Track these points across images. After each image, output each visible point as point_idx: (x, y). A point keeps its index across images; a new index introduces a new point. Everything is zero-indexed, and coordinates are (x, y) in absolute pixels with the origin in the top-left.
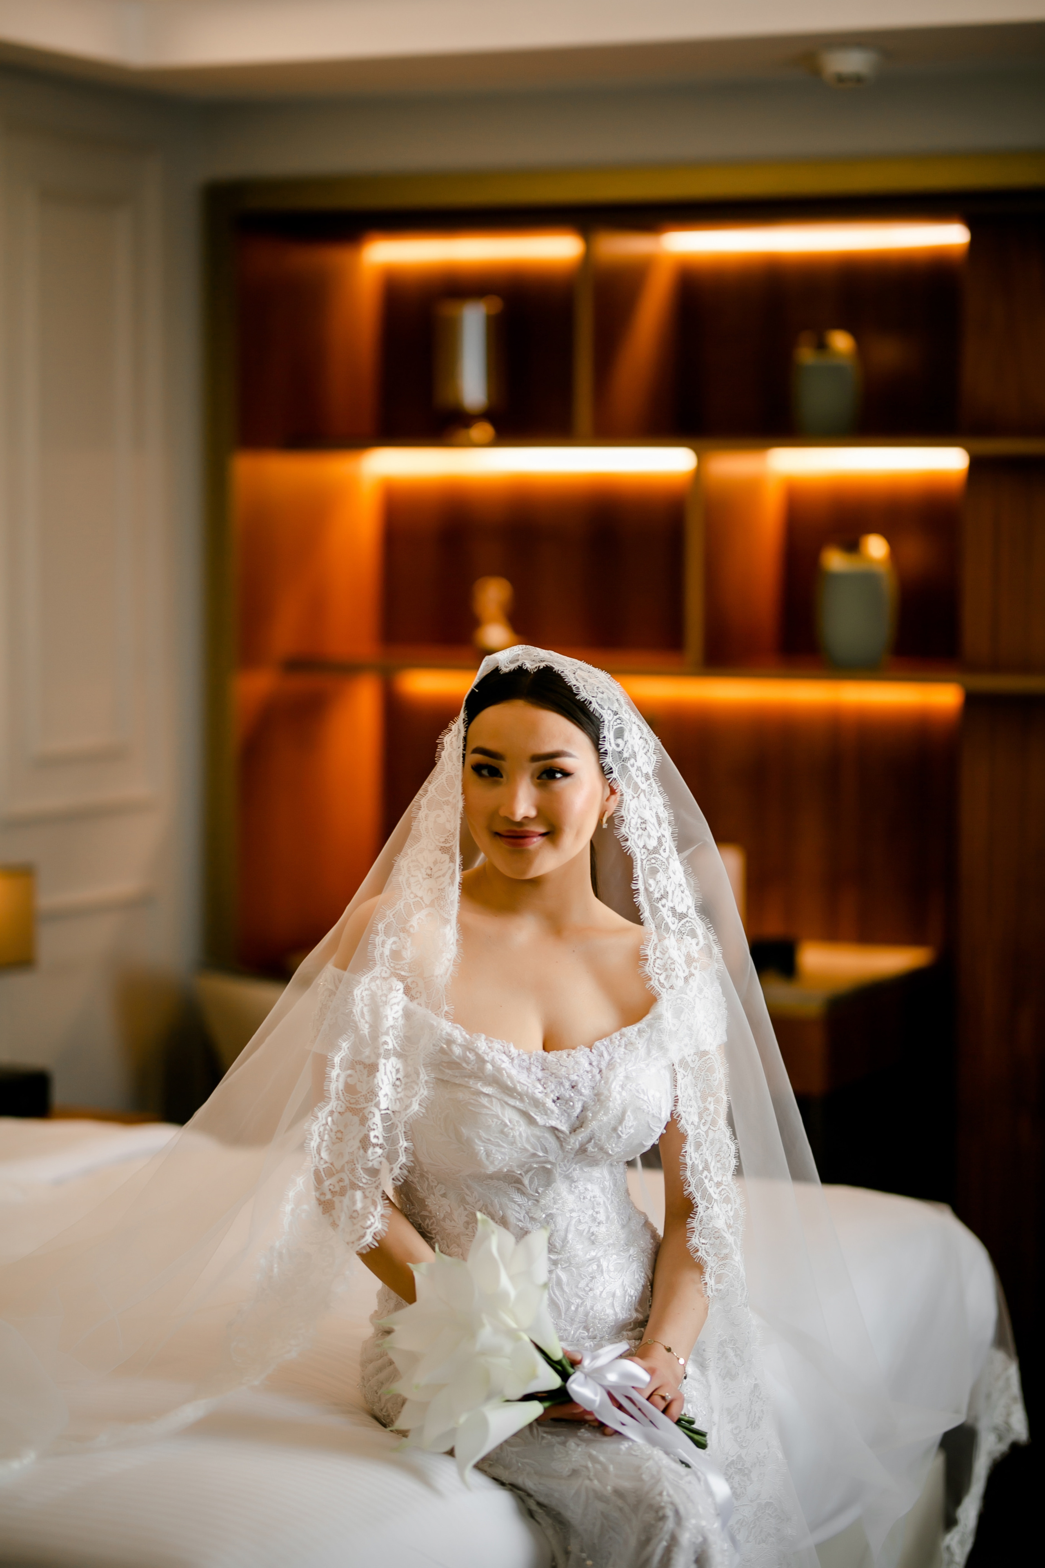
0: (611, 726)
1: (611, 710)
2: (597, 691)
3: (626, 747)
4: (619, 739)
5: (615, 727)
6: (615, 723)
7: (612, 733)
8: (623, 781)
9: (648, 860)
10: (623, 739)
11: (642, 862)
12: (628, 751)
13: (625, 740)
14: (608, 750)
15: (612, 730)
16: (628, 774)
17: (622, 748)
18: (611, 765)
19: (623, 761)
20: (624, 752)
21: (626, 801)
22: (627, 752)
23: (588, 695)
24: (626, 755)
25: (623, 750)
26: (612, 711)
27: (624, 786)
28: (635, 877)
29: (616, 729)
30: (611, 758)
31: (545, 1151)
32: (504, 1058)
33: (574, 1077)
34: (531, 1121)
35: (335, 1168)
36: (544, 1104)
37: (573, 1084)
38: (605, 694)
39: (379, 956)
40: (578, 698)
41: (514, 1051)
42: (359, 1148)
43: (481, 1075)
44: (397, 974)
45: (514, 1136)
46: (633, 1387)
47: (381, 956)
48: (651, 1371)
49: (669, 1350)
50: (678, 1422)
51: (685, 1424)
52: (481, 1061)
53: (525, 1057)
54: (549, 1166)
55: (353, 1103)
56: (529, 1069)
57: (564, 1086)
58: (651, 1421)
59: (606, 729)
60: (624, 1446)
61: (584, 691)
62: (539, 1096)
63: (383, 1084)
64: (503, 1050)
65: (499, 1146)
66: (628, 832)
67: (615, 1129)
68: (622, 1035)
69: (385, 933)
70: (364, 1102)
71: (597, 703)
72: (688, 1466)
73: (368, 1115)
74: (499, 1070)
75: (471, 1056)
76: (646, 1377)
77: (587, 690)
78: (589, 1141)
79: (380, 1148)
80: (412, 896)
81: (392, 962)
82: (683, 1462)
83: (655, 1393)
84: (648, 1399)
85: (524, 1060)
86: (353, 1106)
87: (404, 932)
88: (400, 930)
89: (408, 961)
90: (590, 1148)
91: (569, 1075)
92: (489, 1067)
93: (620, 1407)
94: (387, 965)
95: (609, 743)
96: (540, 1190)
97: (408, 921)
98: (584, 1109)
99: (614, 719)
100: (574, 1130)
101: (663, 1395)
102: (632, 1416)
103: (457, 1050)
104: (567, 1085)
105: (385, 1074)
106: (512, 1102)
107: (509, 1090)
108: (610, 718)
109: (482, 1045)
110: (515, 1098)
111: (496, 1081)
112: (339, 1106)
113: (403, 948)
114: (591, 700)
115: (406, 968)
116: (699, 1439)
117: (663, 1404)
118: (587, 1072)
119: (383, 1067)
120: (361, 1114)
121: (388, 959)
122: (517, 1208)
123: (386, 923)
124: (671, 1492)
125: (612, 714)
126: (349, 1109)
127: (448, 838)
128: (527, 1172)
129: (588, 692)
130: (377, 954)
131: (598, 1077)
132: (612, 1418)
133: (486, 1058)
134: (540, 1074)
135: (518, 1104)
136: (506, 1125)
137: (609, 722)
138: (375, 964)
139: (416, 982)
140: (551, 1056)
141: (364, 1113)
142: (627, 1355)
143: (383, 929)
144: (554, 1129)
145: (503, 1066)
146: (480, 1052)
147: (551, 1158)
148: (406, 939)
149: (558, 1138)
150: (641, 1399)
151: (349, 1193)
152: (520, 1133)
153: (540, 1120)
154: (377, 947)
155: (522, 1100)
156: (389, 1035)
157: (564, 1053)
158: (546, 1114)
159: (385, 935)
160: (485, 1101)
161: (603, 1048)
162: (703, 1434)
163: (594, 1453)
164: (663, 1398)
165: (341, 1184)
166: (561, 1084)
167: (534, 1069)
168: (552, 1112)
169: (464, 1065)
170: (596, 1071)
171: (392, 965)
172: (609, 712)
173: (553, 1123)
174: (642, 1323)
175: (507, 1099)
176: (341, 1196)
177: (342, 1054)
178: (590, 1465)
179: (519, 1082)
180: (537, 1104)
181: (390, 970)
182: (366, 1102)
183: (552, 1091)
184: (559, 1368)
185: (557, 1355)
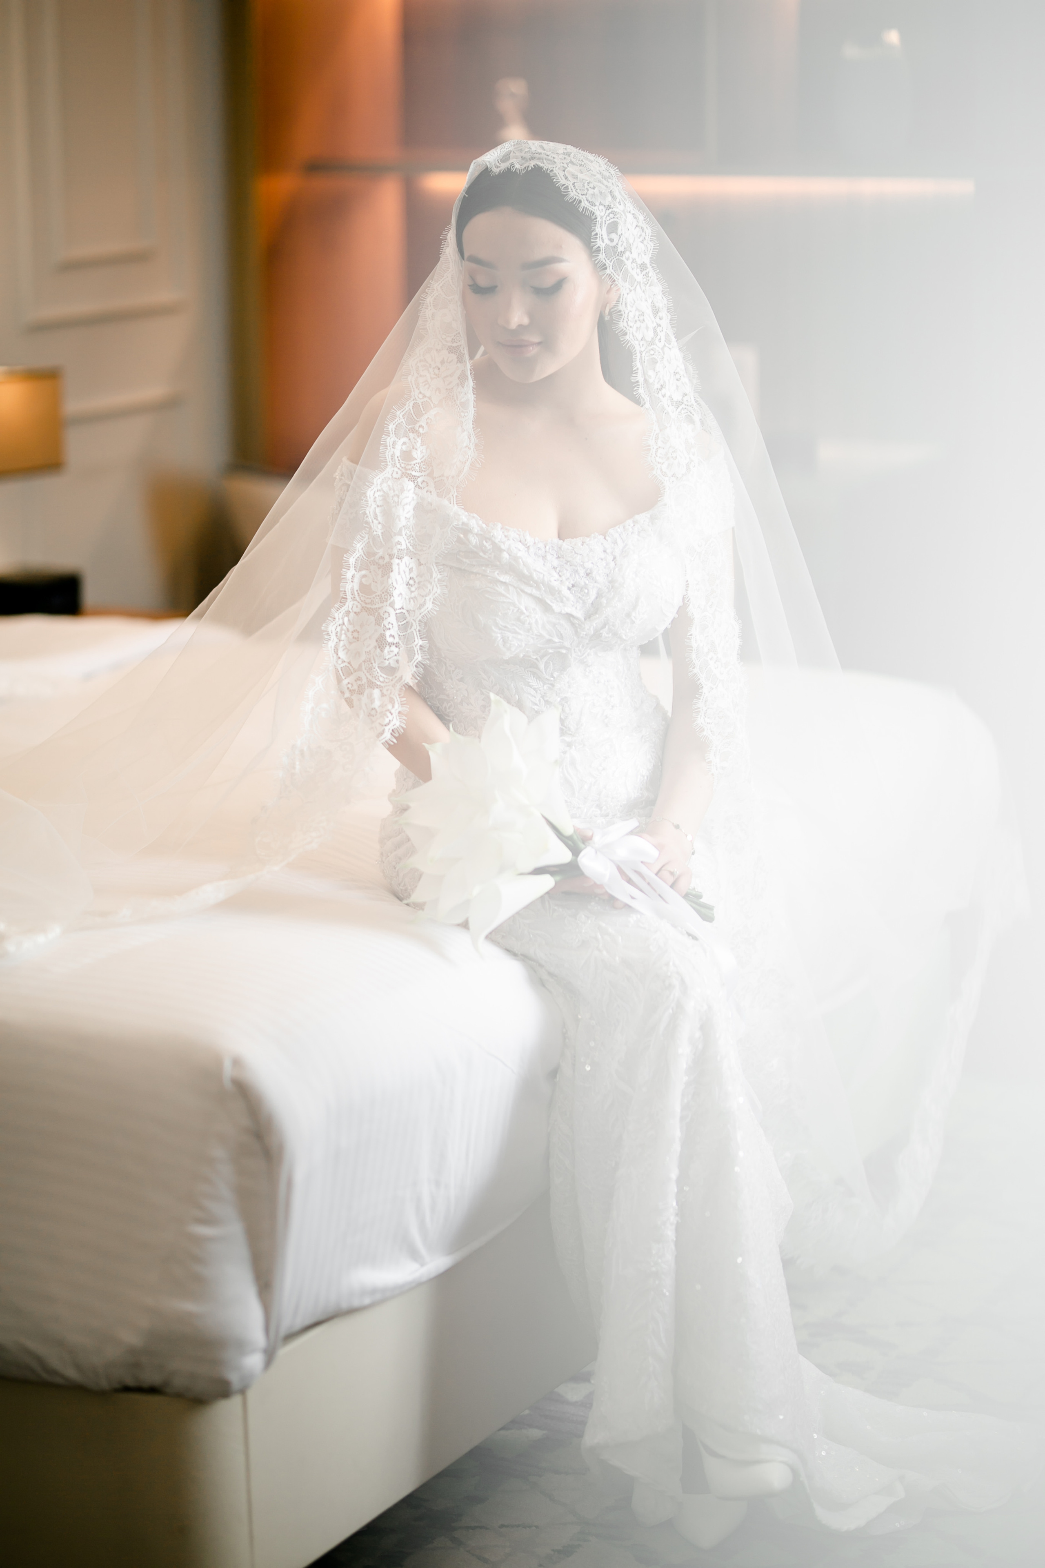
0: (604, 222)
1: (602, 205)
2: (588, 187)
3: (620, 240)
4: (611, 234)
5: (607, 223)
6: (608, 218)
7: (604, 229)
8: (619, 276)
9: (647, 352)
10: (617, 234)
11: (641, 354)
12: (622, 244)
13: (619, 234)
14: (600, 246)
15: (605, 226)
16: (624, 268)
17: (616, 243)
18: (604, 261)
19: (618, 255)
20: (619, 246)
21: (623, 295)
22: (621, 246)
23: (577, 194)
24: (620, 249)
25: (617, 244)
26: (605, 206)
27: (620, 280)
28: (635, 370)
29: (609, 224)
30: (604, 254)
31: (561, 637)
32: (520, 546)
33: (588, 565)
34: (547, 608)
35: (352, 667)
36: (559, 592)
37: (588, 571)
38: (596, 189)
39: (390, 457)
40: (566, 199)
41: (530, 540)
42: (375, 647)
43: (498, 563)
44: (408, 474)
45: (529, 624)
46: (642, 862)
47: (392, 457)
48: (660, 847)
49: (677, 827)
50: (686, 896)
51: (692, 898)
52: (498, 549)
53: (541, 545)
54: (564, 651)
55: (369, 604)
56: (544, 558)
57: (578, 574)
58: (660, 895)
59: (598, 225)
60: (633, 918)
61: (574, 190)
62: (555, 584)
63: (397, 583)
64: (519, 539)
65: (516, 633)
66: (626, 326)
67: (628, 615)
68: (635, 522)
69: (395, 434)
70: (379, 602)
71: (588, 201)
72: (695, 938)
73: (384, 615)
74: (515, 559)
75: (488, 545)
76: (655, 853)
77: (577, 188)
78: (603, 627)
79: (396, 647)
80: (421, 396)
81: (402, 463)
82: (690, 935)
83: (663, 869)
84: (656, 874)
85: (539, 549)
86: (369, 606)
87: (413, 433)
88: (409, 430)
89: (419, 461)
90: (604, 632)
91: (584, 563)
92: (505, 555)
93: (630, 881)
94: (398, 465)
95: (601, 239)
96: (556, 674)
97: (417, 421)
98: (599, 595)
99: (607, 214)
100: (588, 616)
101: (672, 870)
102: (641, 890)
103: (474, 540)
104: (582, 572)
105: (399, 573)
106: (528, 590)
107: (525, 578)
108: (602, 214)
109: (498, 534)
110: (531, 586)
111: (512, 569)
112: (355, 606)
113: (413, 448)
114: (580, 198)
115: (417, 468)
116: (705, 913)
117: (671, 880)
118: (602, 560)
119: (397, 567)
120: (376, 614)
121: (399, 460)
122: (533, 692)
123: (397, 424)
124: (678, 962)
125: (604, 210)
126: (364, 609)
127: (455, 338)
128: (542, 657)
129: (578, 191)
130: (388, 454)
131: (612, 564)
132: (622, 891)
133: (503, 547)
134: (556, 563)
135: (535, 592)
136: (522, 613)
137: (602, 217)
138: (387, 465)
139: (426, 482)
140: (566, 545)
141: (379, 613)
143: (394, 430)
144: (569, 616)
145: (519, 554)
146: (497, 541)
147: (567, 644)
148: (416, 439)
149: (573, 624)
151: (367, 691)
152: (536, 621)
153: (557, 607)
154: (389, 448)
155: (538, 588)
156: (402, 536)
157: (578, 541)
158: (562, 601)
159: (396, 436)
160: (501, 589)
161: (617, 536)
163: (604, 925)
164: (672, 873)
165: (359, 682)
166: (576, 571)
167: (549, 557)
168: (568, 599)
169: (481, 554)
170: (610, 558)
171: (403, 465)
172: (601, 207)
173: (568, 610)
174: (651, 802)
176: (359, 694)
177: (357, 555)
178: (599, 936)
179: (535, 570)
180: (552, 591)
181: (401, 470)
182: (381, 602)
183: (567, 579)
184: (570, 843)
185: (568, 831)
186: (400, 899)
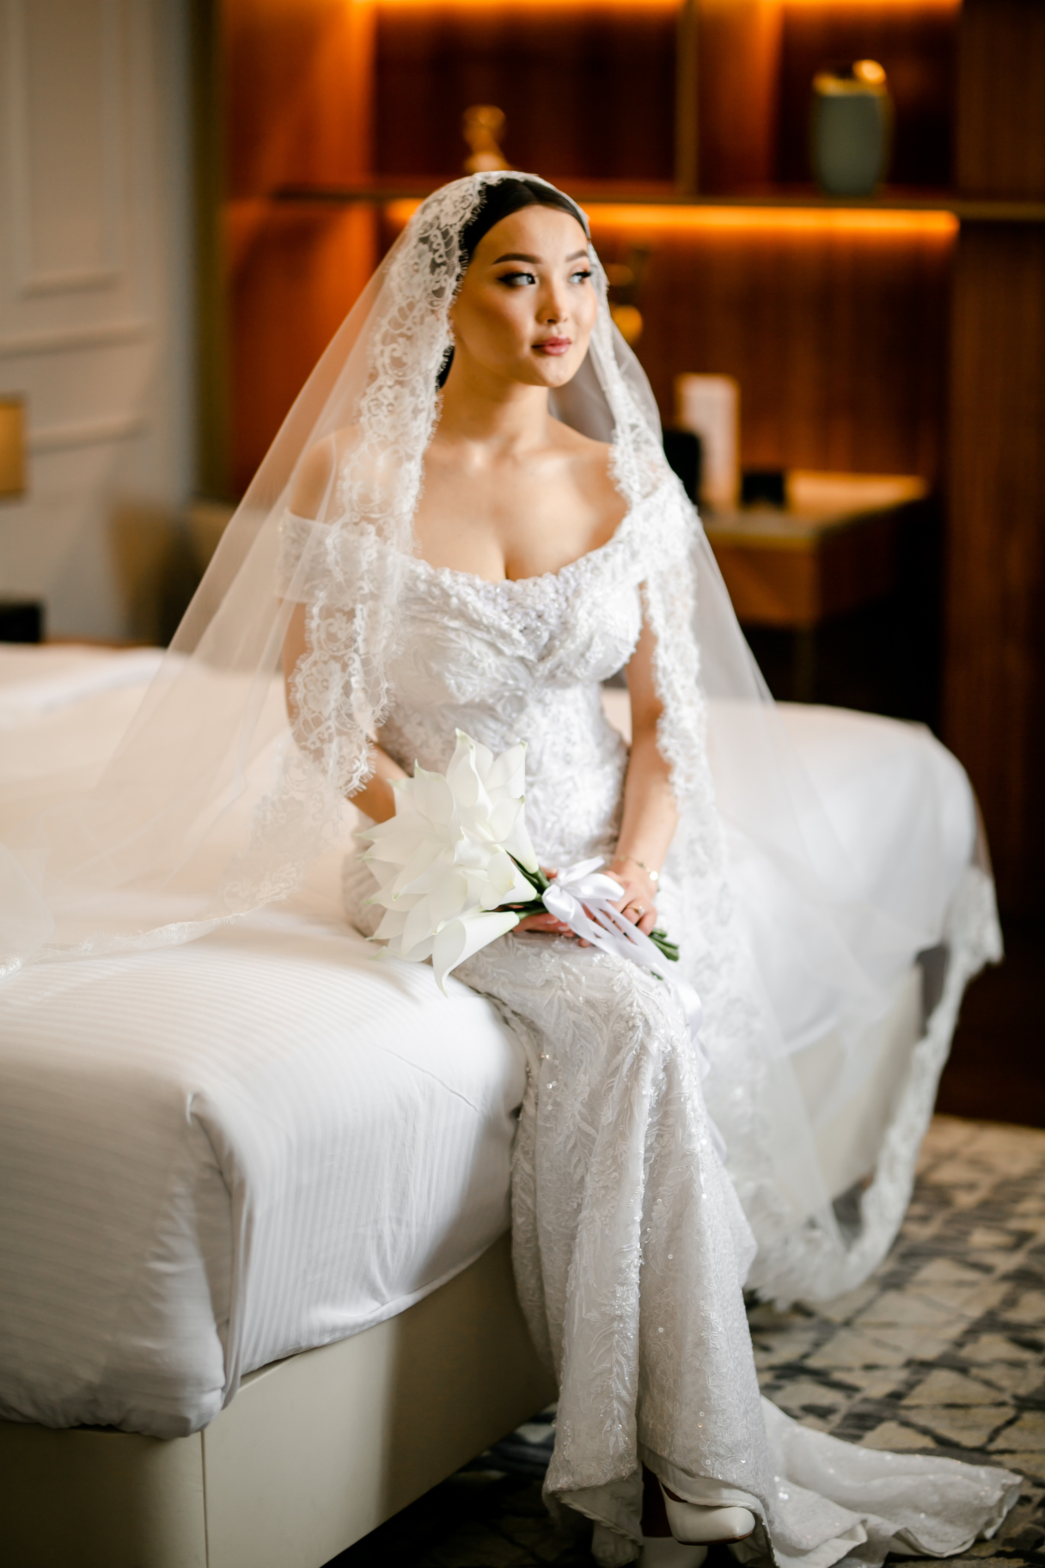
31: (515, 679)
32: (470, 590)
33: (540, 607)
34: (499, 652)
35: (323, 717)
36: (510, 636)
37: (540, 614)
41: (478, 582)
43: (446, 608)
45: (483, 668)
46: (607, 900)
48: (626, 885)
49: (641, 865)
50: (651, 935)
51: (657, 937)
52: (446, 595)
53: (491, 588)
54: (520, 693)
56: (494, 600)
57: (530, 617)
58: (625, 934)
60: (598, 957)
62: (505, 627)
64: (468, 583)
65: (469, 678)
67: (583, 655)
68: (588, 560)
70: (344, 649)
72: (659, 978)
73: (348, 661)
74: (464, 603)
75: (436, 591)
76: (619, 891)
78: (558, 667)
82: (653, 974)
83: (629, 906)
84: (622, 912)
85: (489, 592)
90: (559, 673)
91: (535, 604)
92: (454, 601)
93: (595, 920)
96: (514, 715)
98: (552, 638)
100: (542, 658)
101: (637, 908)
102: (606, 929)
103: (422, 587)
104: (533, 615)
106: (479, 634)
107: (474, 624)
109: (446, 578)
110: (481, 630)
111: (462, 614)
116: (670, 953)
117: (636, 918)
118: (554, 601)
119: (360, 612)
120: (342, 661)
124: (641, 1003)
128: (499, 700)
131: (564, 605)
132: (586, 929)
133: (452, 592)
134: (506, 605)
135: (486, 636)
136: (474, 658)
140: (517, 586)
141: (344, 660)
142: (603, 870)
144: (522, 659)
145: (469, 599)
146: (445, 586)
147: (522, 685)
149: (527, 666)
150: (616, 913)
152: (490, 666)
153: (507, 650)
155: (488, 632)
157: (529, 582)
158: (513, 644)
160: (452, 635)
161: (568, 575)
162: (674, 947)
163: (568, 964)
164: (637, 911)
165: (329, 731)
166: (527, 614)
167: (500, 600)
168: (519, 642)
169: (430, 600)
170: (562, 599)
173: (521, 653)
174: (615, 839)
175: (474, 631)
176: (329, 743)
178: (563, 976)
179: (485, 615)
180: (504, 635)
182: (346, 649)
183: (519, 622)
184: (535, 880)
185: (533, 869)
186: (365, 936)
